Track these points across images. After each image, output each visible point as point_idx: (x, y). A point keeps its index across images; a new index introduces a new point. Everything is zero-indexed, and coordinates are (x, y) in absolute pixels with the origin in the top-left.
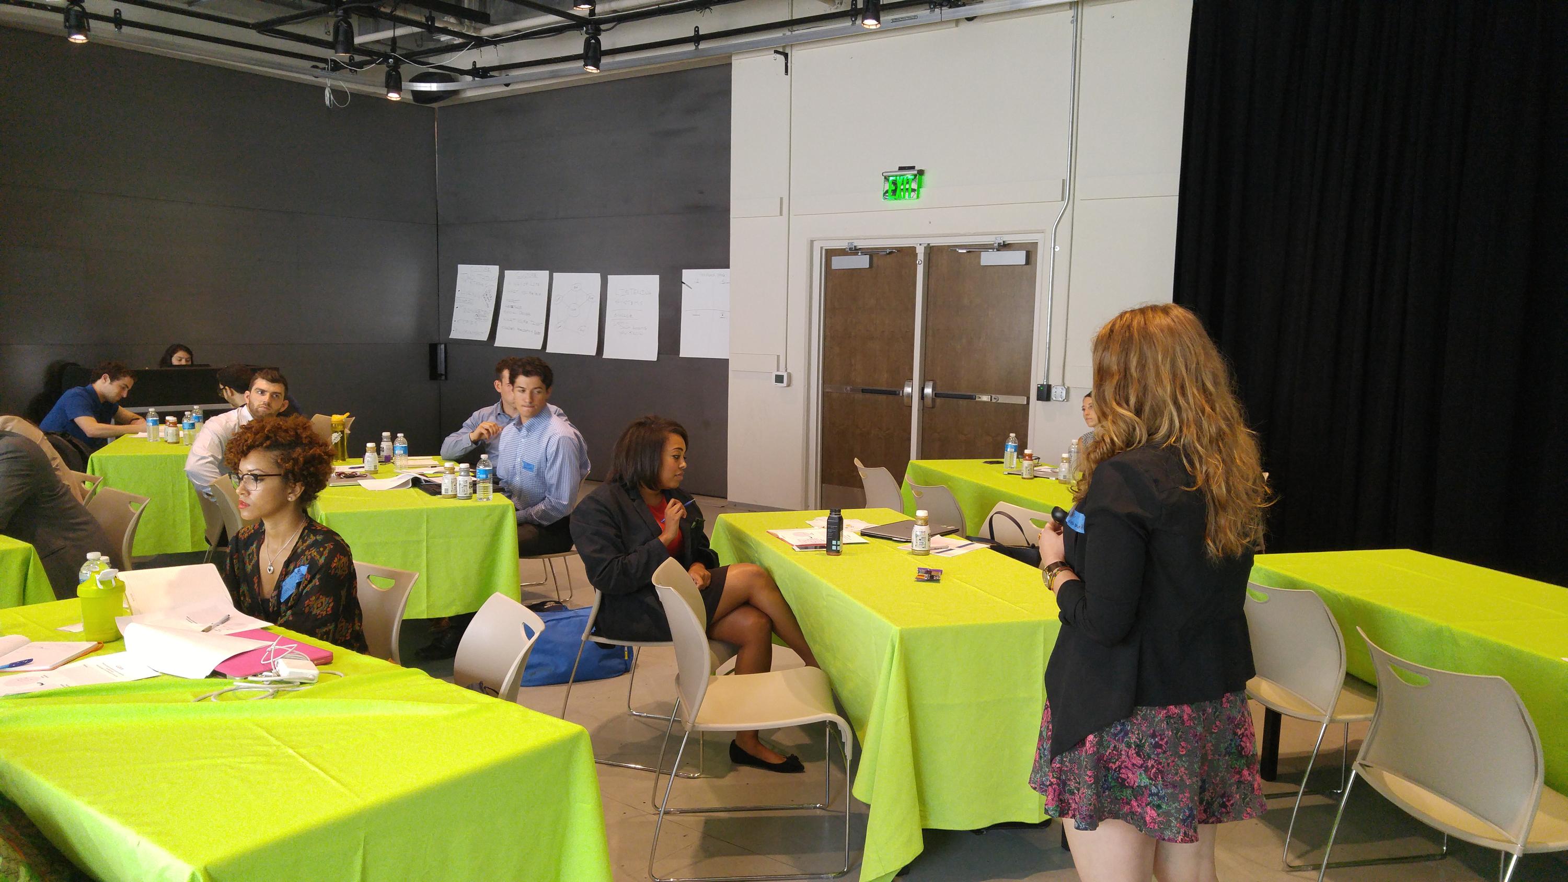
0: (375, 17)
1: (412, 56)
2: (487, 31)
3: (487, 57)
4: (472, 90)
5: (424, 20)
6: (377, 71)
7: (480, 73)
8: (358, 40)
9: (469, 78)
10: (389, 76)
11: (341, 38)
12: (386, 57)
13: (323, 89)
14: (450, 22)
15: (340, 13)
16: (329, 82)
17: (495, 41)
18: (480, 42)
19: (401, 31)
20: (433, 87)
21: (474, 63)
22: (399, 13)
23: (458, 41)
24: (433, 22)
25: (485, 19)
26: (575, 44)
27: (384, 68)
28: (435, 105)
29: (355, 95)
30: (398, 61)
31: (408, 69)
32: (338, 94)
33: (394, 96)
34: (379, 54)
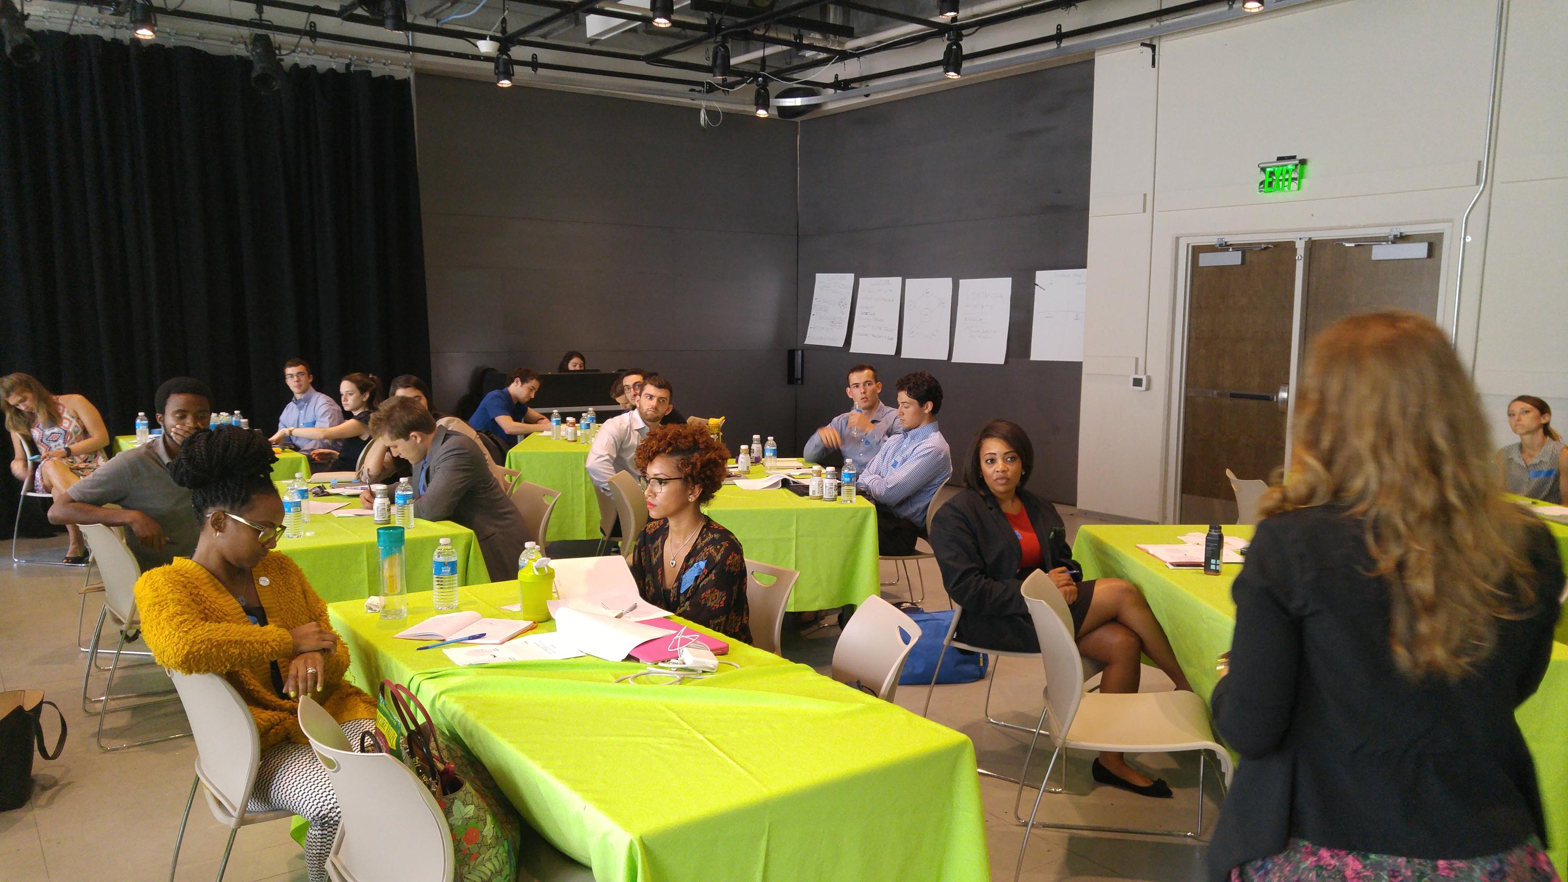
0: (747, 39)
1: (780, 74)
2: (851, 45)
3: (849, 69)
4: (833, 102)
5: (792, 39)
6: (748, 90)
7: (841, 85)
8: (733, 61)
9: (831, 91)
10: (758, 94)
11: (719, 62)
12: (756, 76)
13: (699, 110)
14: (815, 38)
15: (719, 39)
16: (704, 103)
17: (858, 53)
18: (844, 56)
19: (770, 50)
20: (797, 102)
21: (836, 76)
22: (772, 34)
23: (822, 56)
24: (801, 40)
25: (849, 33)
26: (936, 50)
27: (754, 87)
28: (799, 119)
29: (728, 115)
30: (766, 79)
31: (776, 86)
32: (711, 113)
33: (762, 113)
34: (750, 74)
